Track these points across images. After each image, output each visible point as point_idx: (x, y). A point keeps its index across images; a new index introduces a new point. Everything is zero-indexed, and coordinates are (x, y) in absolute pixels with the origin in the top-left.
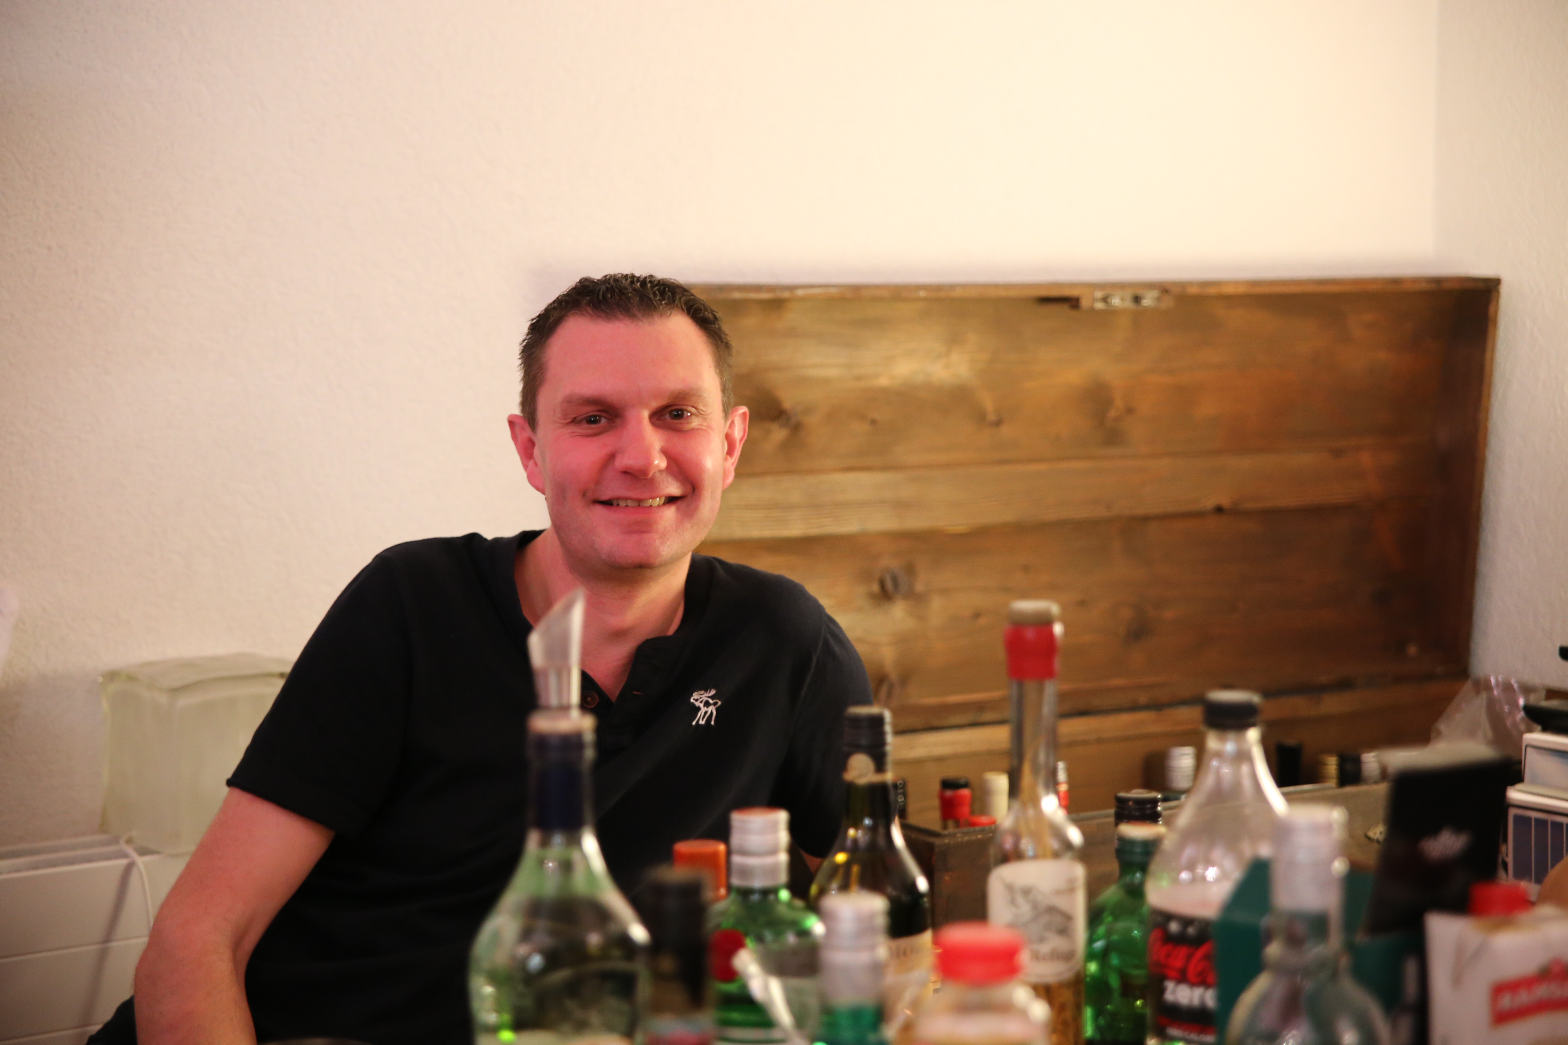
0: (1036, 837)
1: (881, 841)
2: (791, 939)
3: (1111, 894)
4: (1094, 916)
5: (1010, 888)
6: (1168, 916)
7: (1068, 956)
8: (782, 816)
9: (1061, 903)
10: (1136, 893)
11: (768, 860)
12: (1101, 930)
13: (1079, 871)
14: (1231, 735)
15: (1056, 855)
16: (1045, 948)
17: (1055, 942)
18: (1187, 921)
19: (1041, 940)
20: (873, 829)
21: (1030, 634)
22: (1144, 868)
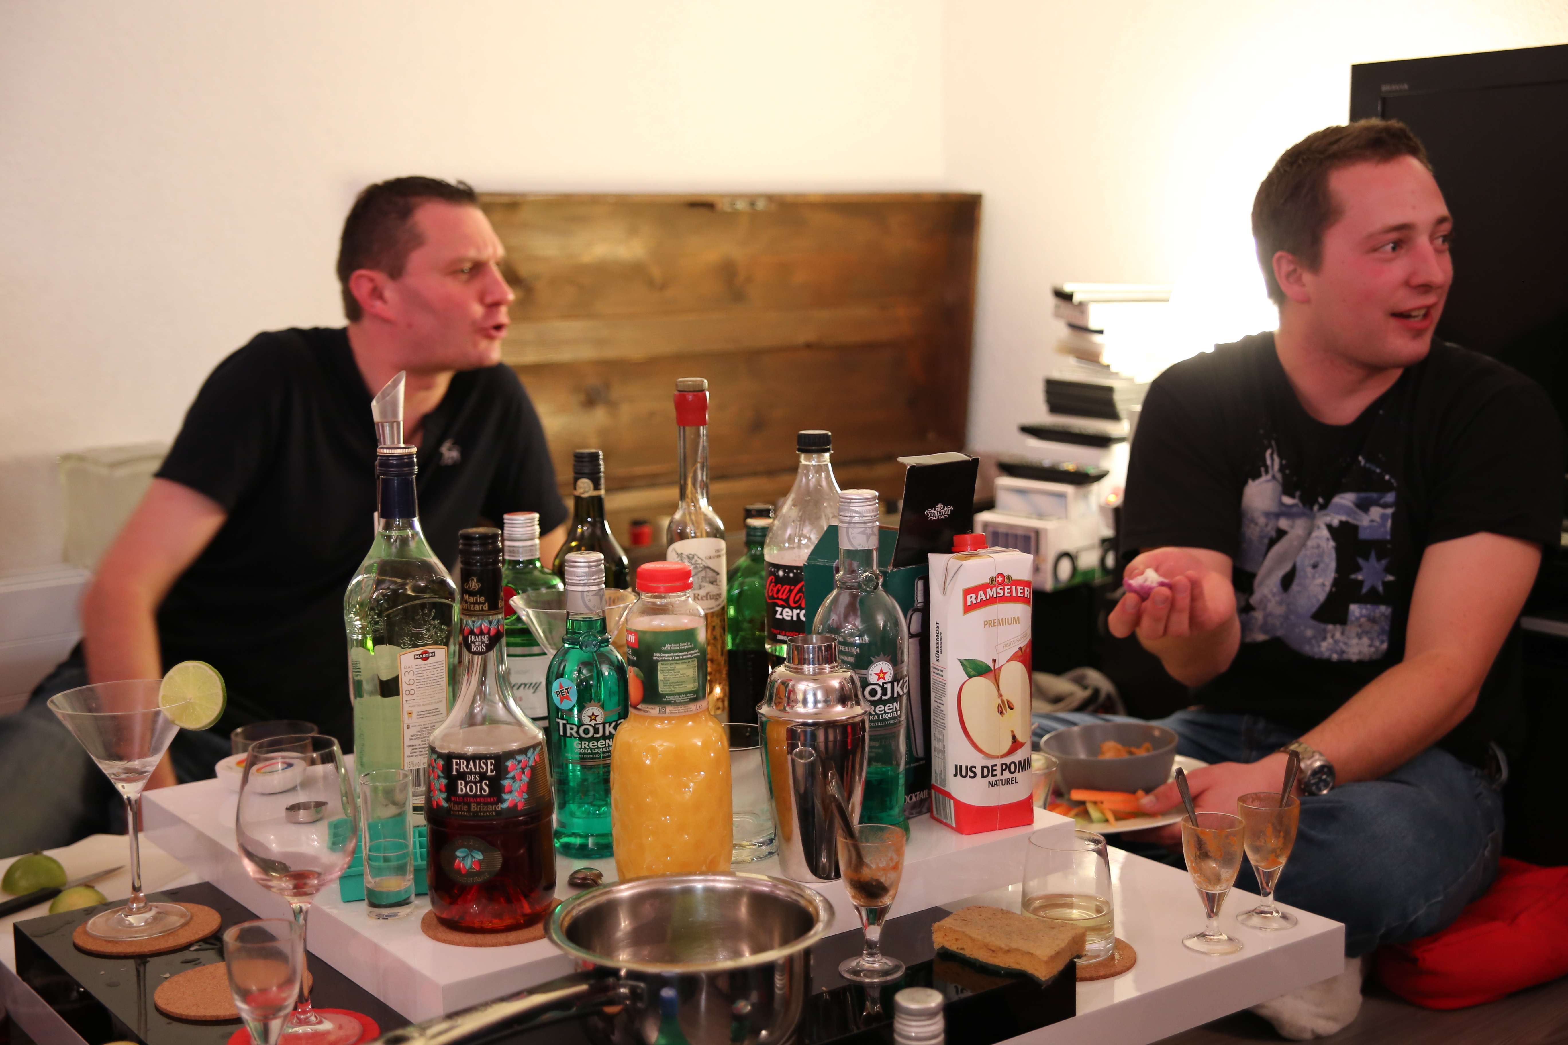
0: (696, 524)
1: (598, 532)
2: (544, 590)
3: (743, 561)
4: (732, 576)
5: (680, 555)
6: (778, 567)
7: (717, 596)
8: (536, 516)
9: (711, 564)
10: (758, 559)
11: (529, 543)
12: (736, 584)
13: (722, 544)
14: (815, 456)
15: (708, 535)
16: (702, 592)
17: (709, 588)
18: (788, 569)
19: (700, 588)
20: (593, 525)
21: (690, 397)
22: (762, 544)
